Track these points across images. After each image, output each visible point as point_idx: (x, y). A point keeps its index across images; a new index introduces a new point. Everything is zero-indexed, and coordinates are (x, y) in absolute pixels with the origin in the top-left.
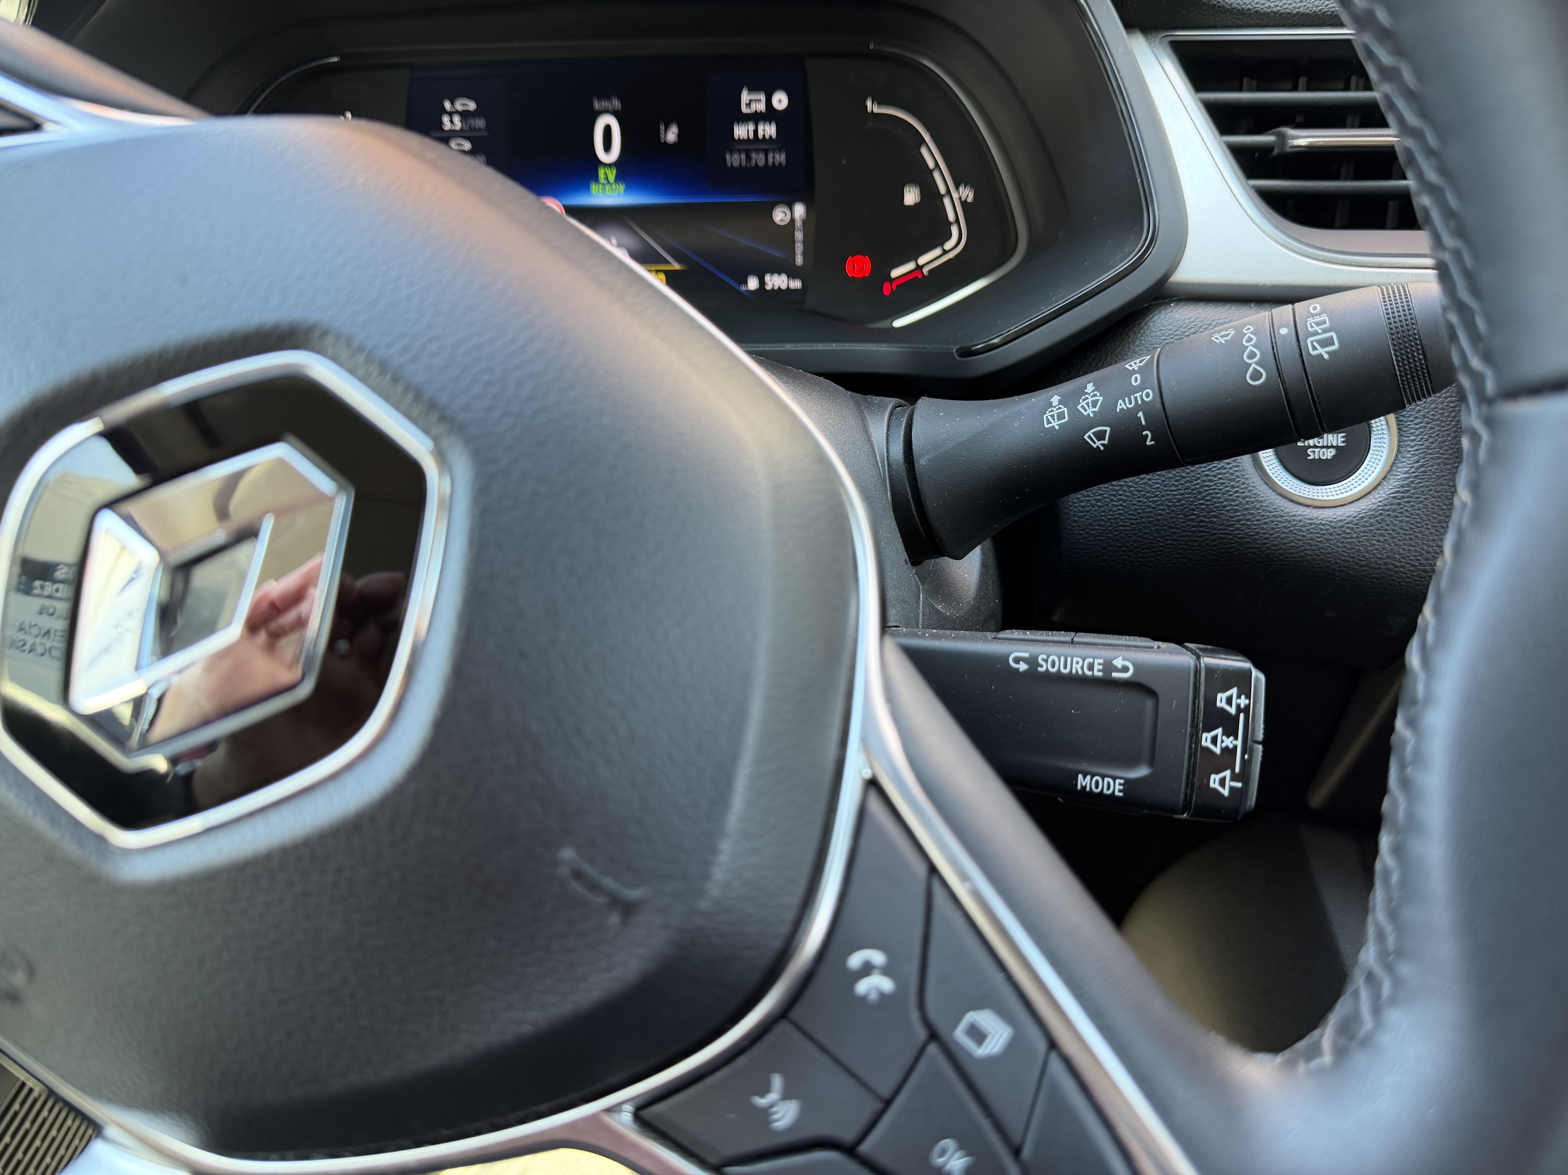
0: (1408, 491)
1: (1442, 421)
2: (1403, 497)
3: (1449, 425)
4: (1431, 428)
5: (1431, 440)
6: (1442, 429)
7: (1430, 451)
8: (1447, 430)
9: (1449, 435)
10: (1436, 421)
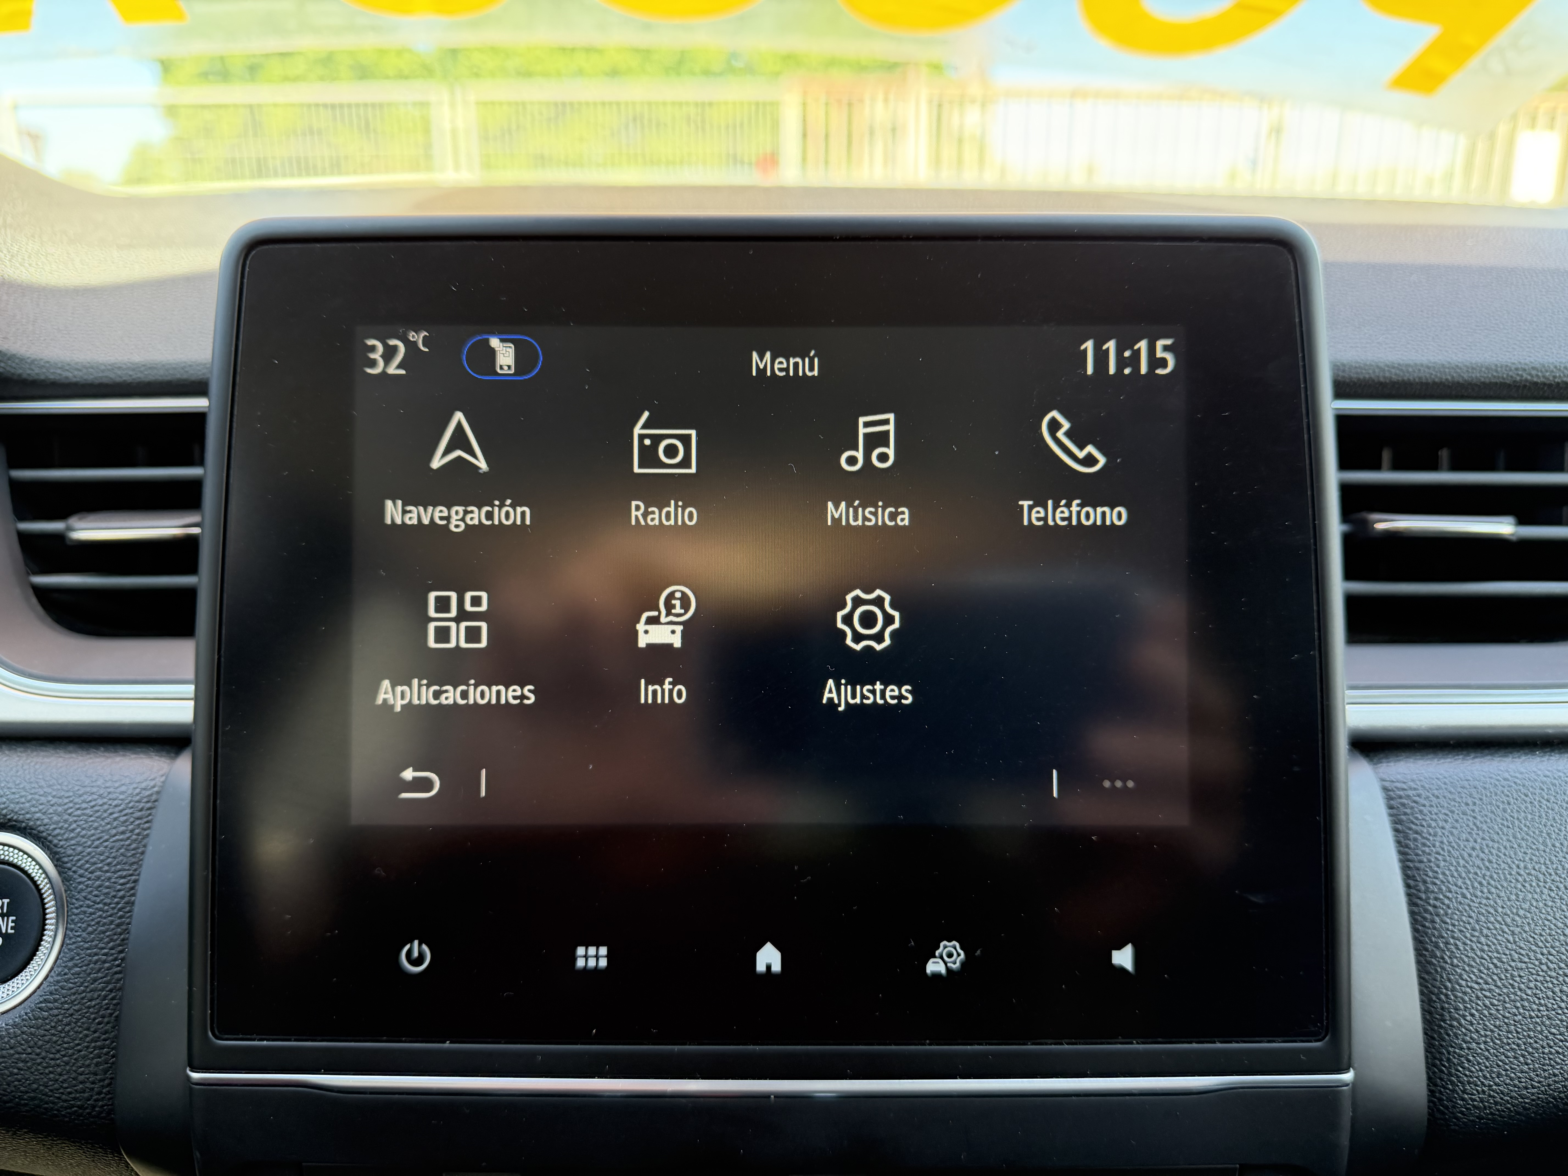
0: (55, 1001)
1: (105, 904)
2: (51, 1009)
3: (113, 908)
4: (91, 914)
5: (90, 929)
6: (104, 915)
7: (87, 945)
8: (110, 916)
9: (112, 922)
10: (98, 903)
